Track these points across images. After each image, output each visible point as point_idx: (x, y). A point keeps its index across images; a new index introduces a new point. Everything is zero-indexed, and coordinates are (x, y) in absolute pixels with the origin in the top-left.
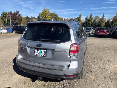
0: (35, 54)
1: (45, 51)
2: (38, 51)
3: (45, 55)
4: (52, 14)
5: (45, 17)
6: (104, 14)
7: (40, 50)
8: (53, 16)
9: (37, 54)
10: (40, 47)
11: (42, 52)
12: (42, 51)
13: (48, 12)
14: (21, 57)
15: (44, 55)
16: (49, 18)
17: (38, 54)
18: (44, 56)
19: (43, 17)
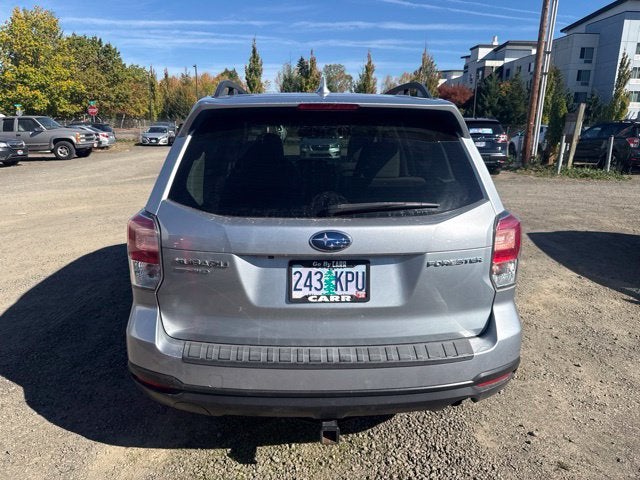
0: (296, 295)
1: (361, 269)
2: (315, 278)
3: (362, 294)
4: (77, 43)
5: (36, 63)
6: (369, 56)
7: (324, 271)
8: (87, 55)
9: (306, 292)
10: (337, 248)
11: (338, 279)
12: (341, 270)
13: (51, 32)
14: (172, 328)
15: (352, 290)
16: (66, 65)
17: (314, 292)
18: (354, 299)
19: (16, 62)
